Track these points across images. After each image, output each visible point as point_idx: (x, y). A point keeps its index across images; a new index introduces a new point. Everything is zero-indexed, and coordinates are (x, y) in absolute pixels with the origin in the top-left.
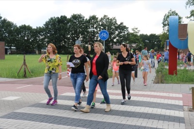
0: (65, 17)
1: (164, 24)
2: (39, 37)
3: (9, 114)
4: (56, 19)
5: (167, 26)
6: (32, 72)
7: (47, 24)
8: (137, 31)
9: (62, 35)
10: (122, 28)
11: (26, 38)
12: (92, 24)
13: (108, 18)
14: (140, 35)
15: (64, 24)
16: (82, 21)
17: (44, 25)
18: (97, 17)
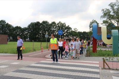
0: (39, 22)
1: (90, 27)
2: (25, 32)
3: (16, 70)
4: (34, 23)
5: (92, 28)
6: (23, 51)
7: (29, 26)
8: (76, 30)
9: (37, 31)
10: (69, 28)
11: (18, 33)
12: (53, 26)
13: (61, 23)
14: (78, 32)
15: (38, 26)
16: (47, 25)
17: (28, 26)
18: (55, 22)
